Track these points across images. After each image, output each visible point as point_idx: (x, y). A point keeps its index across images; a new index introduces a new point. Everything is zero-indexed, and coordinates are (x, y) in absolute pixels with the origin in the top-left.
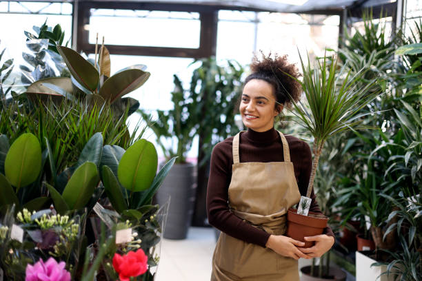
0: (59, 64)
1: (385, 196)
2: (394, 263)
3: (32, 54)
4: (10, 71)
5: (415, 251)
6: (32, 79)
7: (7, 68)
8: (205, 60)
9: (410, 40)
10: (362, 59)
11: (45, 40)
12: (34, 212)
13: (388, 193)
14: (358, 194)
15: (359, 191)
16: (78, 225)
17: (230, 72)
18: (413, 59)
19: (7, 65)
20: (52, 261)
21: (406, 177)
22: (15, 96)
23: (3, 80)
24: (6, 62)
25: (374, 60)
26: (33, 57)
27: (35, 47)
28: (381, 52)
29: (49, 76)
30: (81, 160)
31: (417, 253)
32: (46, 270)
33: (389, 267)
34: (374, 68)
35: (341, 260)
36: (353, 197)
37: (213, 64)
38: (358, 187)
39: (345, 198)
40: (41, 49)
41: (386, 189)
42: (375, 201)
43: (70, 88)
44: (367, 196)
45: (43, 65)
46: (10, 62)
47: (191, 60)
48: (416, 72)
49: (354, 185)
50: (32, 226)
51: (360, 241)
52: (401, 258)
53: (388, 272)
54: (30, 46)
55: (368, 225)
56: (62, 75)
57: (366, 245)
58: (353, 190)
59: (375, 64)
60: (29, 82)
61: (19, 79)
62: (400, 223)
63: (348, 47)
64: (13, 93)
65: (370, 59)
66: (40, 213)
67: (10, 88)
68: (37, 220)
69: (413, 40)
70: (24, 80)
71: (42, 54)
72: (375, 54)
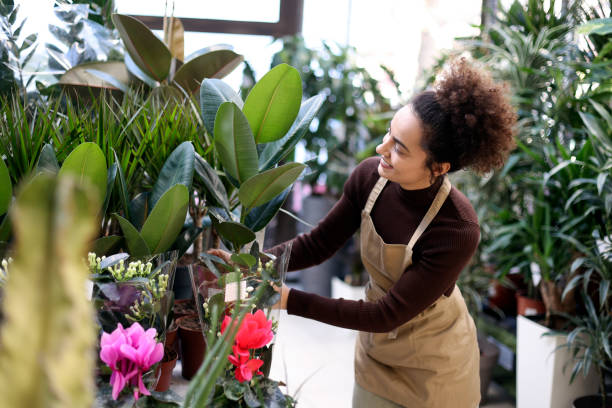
0: (103, 41)
1: (564, 237)
2: (577, 331)
3: (64, 26)
4: (34, 51)
5: (605, 314)
6: (67, 64)
7: (28, 46)
8: (289, 39)
9: (594, 12)
10: (528, 40)
11: (83, 5)
12: (104, 257)
13: (567, 233)
14: (521, 234)
15: (524, 230)
16: (167, 276)
17: (327, 57)
18: (599, 40)
19: (28, 42)
20: (136, 327)
21: (596, 211)
22: (41, 88)
23: (24, 65)
24: (28, 38)
25: (545, 42)
26: (65, 32)
27: (68, 17)
28: (553, 30)
29: (89, 60)
30: (160, 182)
31: (607, 318)
32: (130, 339)
33: (570, 338)
34: (544, 52)
35: (493, 329)
36: (516, 238)
37: (299, 45)
38: (523, 223)
39: (505, 241)
40: (77, 20)
41: (566, 228)
42: (548, 245)
43: (125, 77)
44: (536, 236)
45: (81, 42)
46: (33, 38)
47: (268, 39)
48: (606, 60)
49: (515, 221)
50: (104, 277)
51: (522, 302)
52: (585, 324)
53: (569, 345)
54: (61, 14)
55: (536, 279)
56: (109, 59)
57: (532, 307)
58: (514, 229)
59: (546, 47)
60: (62, 68)
61: (46, 63)
62: (588, 275)
63: (502, 22)
64: (38, 83)
65: (538, 41)
66: (113, 258)
67: (33, 77)
68: (110, 269)
69: (599, 12)
70: (54, 65)
71: (79, 26)
72: (545, 32)
